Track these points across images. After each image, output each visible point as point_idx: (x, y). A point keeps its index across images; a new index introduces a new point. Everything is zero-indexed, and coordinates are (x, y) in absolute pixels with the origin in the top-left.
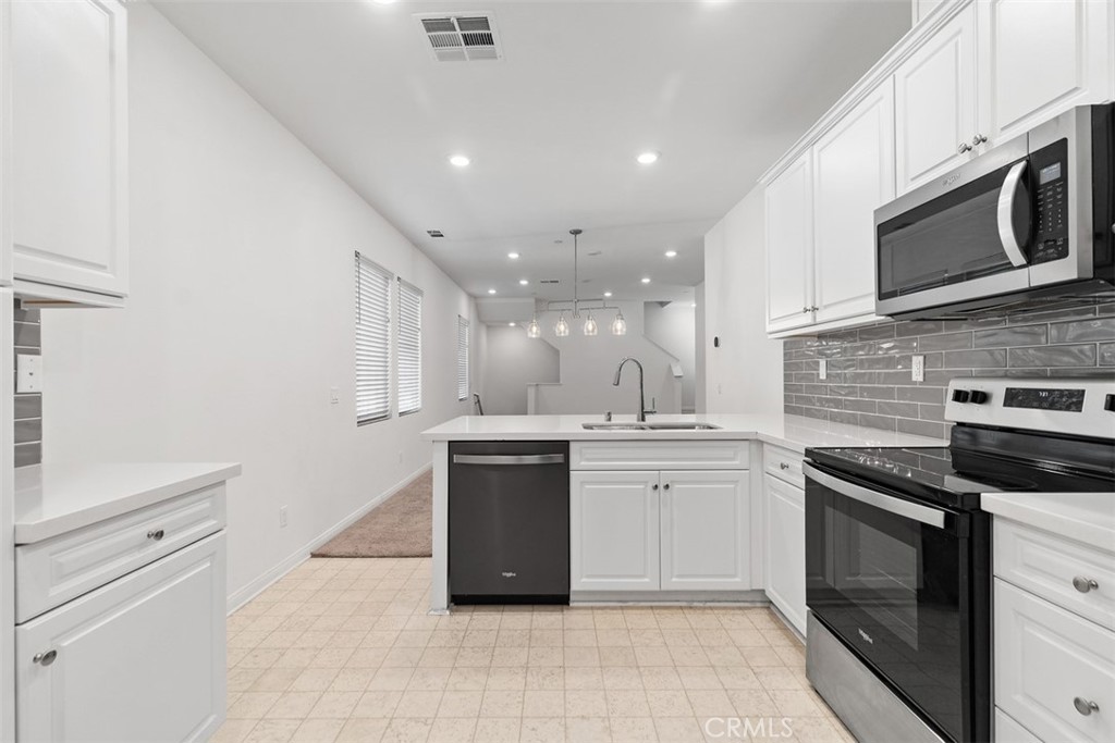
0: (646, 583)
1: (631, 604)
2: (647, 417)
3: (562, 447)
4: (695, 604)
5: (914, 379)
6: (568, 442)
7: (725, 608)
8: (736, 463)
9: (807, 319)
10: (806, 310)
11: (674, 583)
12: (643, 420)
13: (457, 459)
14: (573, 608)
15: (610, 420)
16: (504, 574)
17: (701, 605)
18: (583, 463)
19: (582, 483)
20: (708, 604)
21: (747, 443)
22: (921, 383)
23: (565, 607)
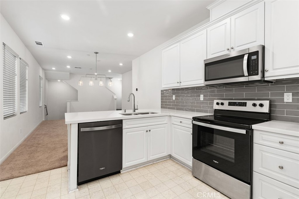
0: (144, 160)
1: (138, 167)
2: (136, 110)
3: (120, 122)
4: (155, 162)
5: (201, 100)
6: (122, 120)
7: (161, 162)
8: (165, 122)
9: (179, 85)
10: (178, 83)
11: (151, 158)
12: (135, 111)
13: (82, 130)
14: (122, 174)
15: (125, 112)
16: (100, 169)
17: (156, 162)
18: (127, 126)
19: (126, 132)
20: (158, 161)
21: (167, 116)
22: (202, 101)
23: (119, 174)
